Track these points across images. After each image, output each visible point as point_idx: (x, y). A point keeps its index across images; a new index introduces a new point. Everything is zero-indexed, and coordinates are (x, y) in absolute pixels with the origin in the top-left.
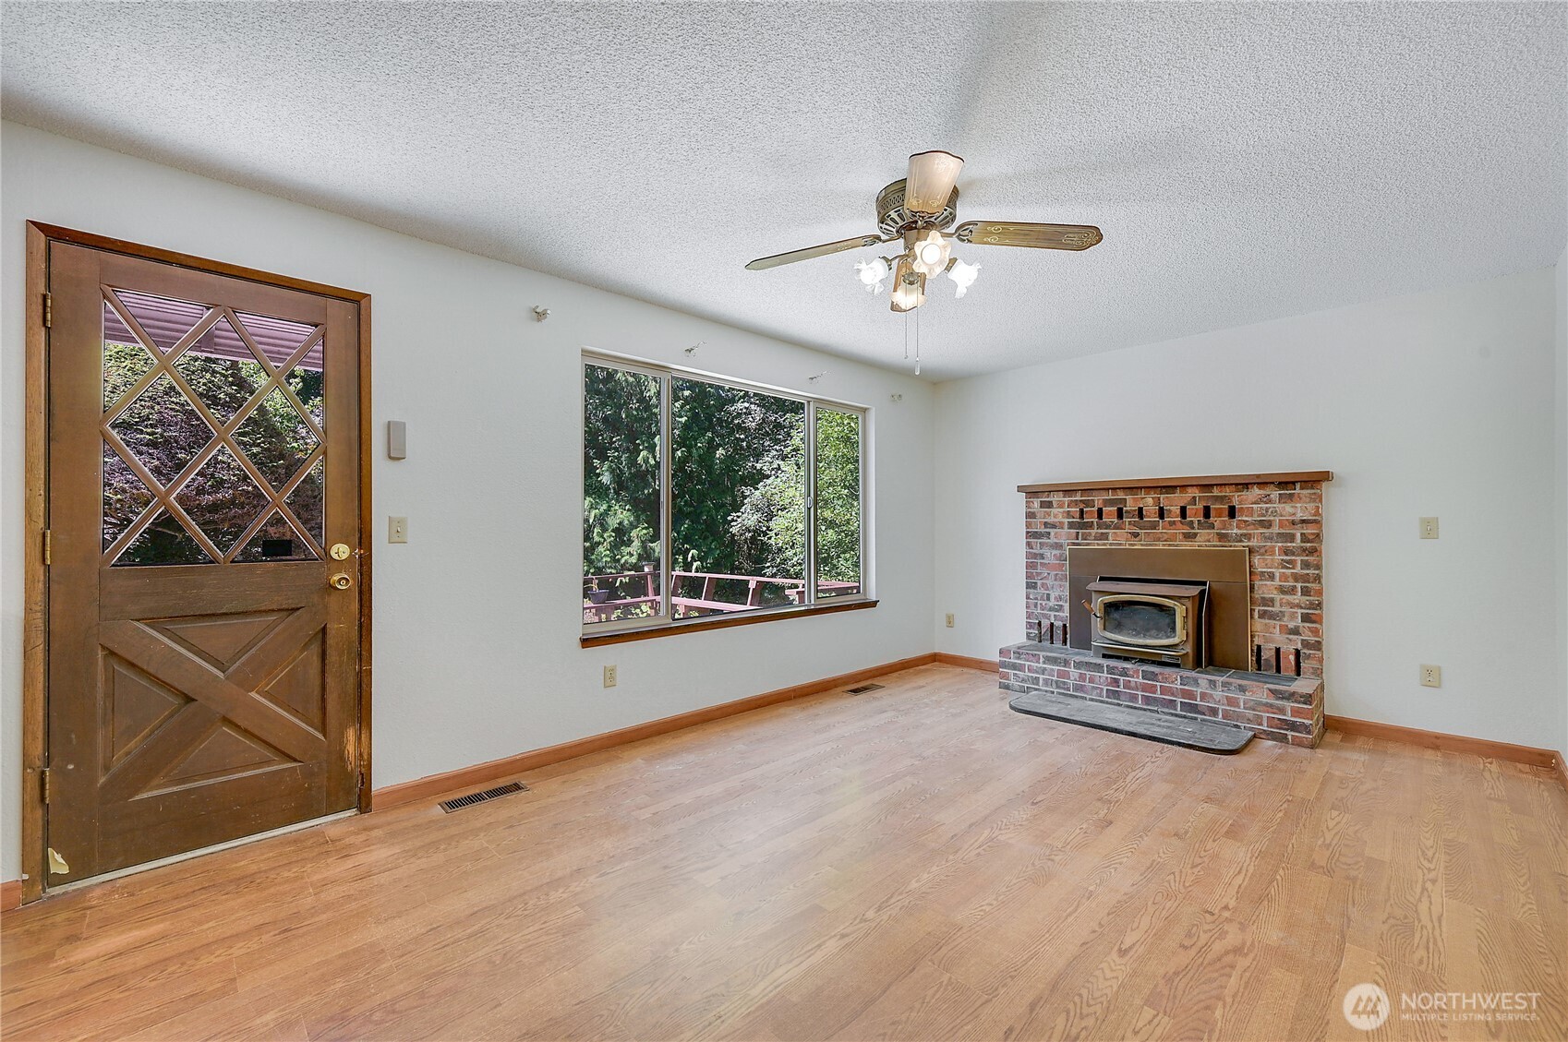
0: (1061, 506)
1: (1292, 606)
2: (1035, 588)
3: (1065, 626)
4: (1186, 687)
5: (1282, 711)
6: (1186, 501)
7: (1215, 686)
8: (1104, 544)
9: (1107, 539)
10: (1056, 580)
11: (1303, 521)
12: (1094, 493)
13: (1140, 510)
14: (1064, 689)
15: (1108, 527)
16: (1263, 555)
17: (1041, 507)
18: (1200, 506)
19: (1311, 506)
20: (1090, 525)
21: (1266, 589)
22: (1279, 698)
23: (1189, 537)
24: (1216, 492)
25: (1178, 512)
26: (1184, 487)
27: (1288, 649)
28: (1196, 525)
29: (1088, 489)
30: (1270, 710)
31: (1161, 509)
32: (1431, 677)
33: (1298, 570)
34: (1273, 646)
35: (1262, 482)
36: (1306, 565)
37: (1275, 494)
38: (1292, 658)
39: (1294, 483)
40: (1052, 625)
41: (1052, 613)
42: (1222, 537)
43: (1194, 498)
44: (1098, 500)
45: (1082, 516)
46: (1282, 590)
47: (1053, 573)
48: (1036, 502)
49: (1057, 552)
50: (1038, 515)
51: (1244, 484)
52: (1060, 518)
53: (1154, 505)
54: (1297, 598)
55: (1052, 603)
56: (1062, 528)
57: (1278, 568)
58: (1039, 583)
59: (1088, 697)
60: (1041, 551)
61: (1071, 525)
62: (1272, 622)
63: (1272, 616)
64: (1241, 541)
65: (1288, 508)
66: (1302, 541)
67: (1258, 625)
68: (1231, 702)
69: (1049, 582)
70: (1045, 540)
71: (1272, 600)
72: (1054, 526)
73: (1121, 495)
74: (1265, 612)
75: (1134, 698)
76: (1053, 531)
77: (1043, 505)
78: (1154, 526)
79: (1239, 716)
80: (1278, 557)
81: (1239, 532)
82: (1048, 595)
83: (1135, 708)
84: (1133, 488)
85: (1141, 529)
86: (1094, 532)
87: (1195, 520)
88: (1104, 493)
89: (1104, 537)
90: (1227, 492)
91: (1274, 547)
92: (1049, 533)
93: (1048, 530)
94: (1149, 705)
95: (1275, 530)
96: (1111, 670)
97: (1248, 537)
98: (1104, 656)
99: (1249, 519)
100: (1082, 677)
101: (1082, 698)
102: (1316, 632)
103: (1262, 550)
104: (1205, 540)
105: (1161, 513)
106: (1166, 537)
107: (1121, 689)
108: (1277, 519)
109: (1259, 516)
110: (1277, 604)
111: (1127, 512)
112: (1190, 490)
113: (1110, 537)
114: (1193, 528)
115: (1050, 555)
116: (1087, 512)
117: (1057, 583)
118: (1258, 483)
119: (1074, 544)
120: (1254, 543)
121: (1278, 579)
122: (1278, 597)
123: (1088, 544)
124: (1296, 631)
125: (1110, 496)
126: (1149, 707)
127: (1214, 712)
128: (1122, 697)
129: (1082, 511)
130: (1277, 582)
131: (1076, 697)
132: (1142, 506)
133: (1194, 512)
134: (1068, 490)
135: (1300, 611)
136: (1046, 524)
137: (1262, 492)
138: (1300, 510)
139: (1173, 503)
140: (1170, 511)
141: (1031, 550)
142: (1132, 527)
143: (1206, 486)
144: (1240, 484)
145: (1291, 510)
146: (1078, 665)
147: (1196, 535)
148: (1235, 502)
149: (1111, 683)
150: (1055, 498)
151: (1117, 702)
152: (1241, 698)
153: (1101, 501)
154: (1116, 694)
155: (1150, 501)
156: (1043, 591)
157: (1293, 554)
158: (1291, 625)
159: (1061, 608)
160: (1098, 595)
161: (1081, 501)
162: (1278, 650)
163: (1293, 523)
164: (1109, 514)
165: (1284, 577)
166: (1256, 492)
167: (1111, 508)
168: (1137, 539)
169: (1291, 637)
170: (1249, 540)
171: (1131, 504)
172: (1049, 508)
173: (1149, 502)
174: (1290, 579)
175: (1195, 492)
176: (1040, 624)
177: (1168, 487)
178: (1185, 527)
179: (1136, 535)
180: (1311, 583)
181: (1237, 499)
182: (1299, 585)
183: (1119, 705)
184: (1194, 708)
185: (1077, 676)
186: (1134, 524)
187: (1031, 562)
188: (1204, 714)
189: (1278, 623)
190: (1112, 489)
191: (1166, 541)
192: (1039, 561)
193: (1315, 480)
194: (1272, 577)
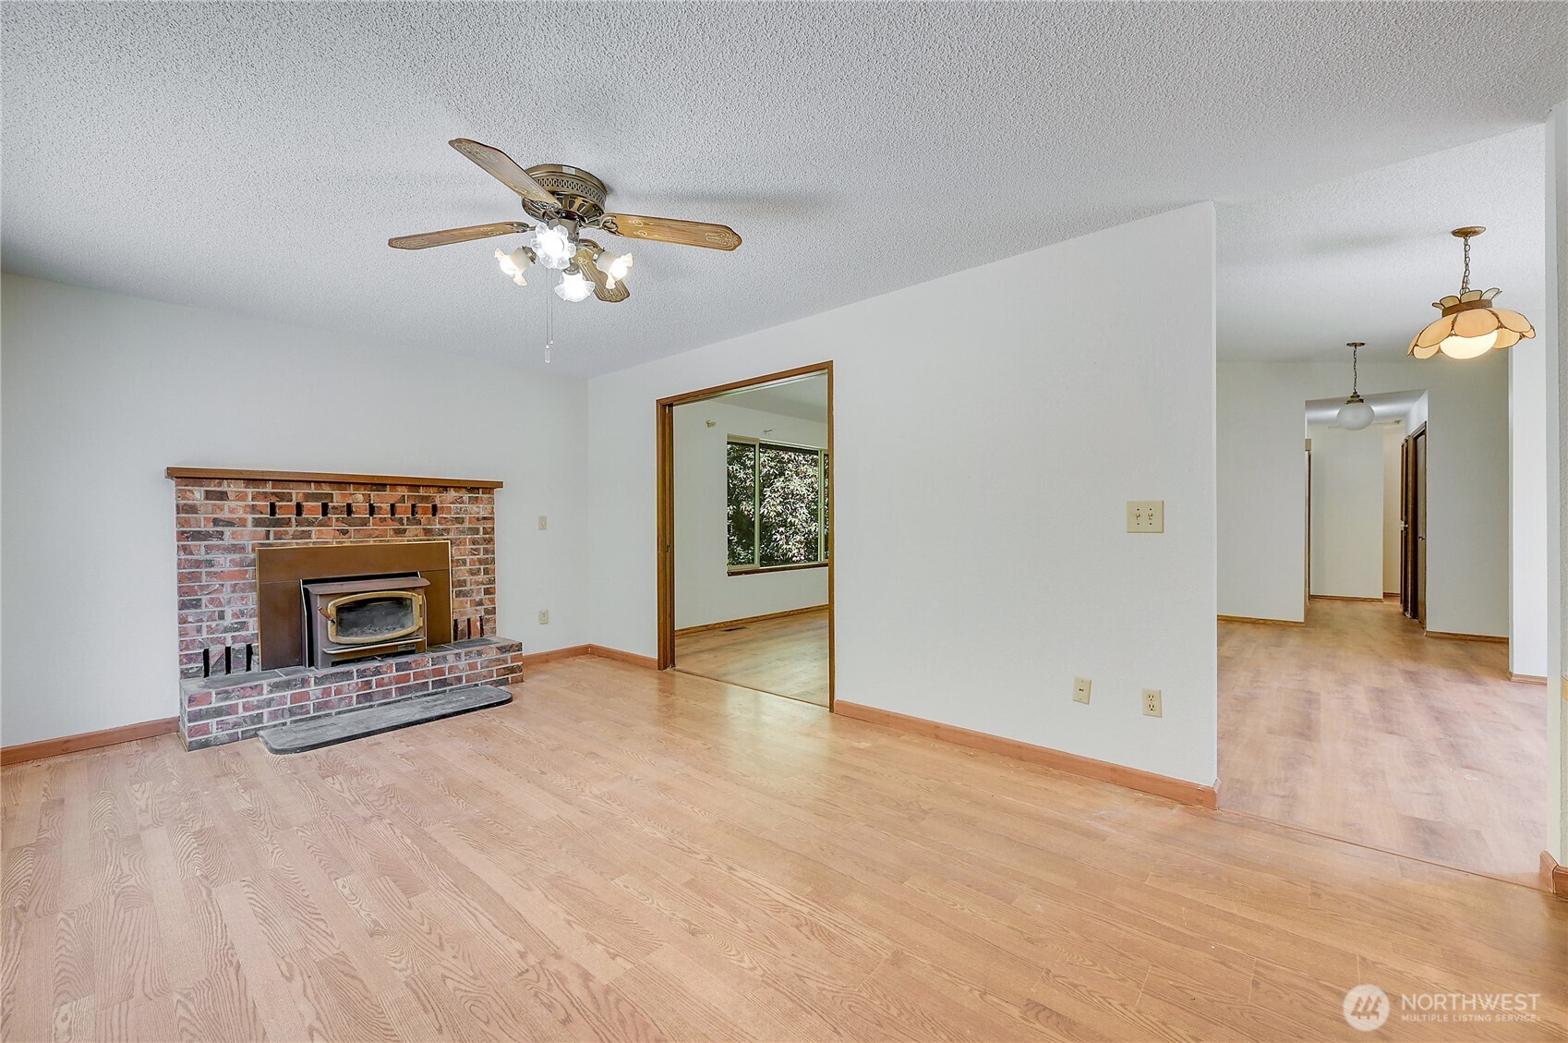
0: (241, 497)
1: (478, 583)
2: (197, 604)
3: (249, 648)
4: (436, 667)
5: (505, 661)
6: (396, 499)
7: (460, 658)
8: (307, 543)
9: (310, 537)
10: (233, 592)
11: (484, 518)
12: (291, 485)
13: (349, 506)
14: (302, 714)
15: (310, 523)
16: (459, 545)
17: (207, 498)
18: (408, 504)
19: (489, 506)
20: (288, 522)
21: (461, 573)
22: (503, 653)
23: (399, 533)
24: (422, 492)
25: (389, 509)
26: (394, 486)
27: (475, 617)
28: (405, 522)
29: (281, 480)
30: (498, 663)
31: (371, 506)
32: (544, 618)
33: (481, 556)
34: (465, 618)
35: (458, 485)
36: (486, 551)
37: (466, 496)
38: (478, 624)
39: (478, 489)
40: (228, 649)
41: (229, 635)
42: (428, 532)
43: (404, 496)
44: (297, 494)
45: (273, 512)
46: (472, 573)
47: (228, 584)
48: (198, 494)
49: (237, 556)
50: (202, 509)
51: (444, 486)
52: (240, 514)
53: (365, 501)
54: (481, 577)
55: (229, 621)
56: (244, 526)
57: (468, 555)
58: (205, 599)
59: (333, 712)
60: (208, 557)
61: (258, 523)
62: (465, 599)
63: (465, 594)
64: (442, 535)
65: (474, 508)
66: (484, 534)
67: (455, 602)
68: (472, 666)
69: (224, 596)
70: (214, 542)
71: (465, 581)
72: (230, 523)
73: (326, 489)
74: (460, 591)
75: (388, 693)
76: (227, 531)
77: (208, 495)
78: (364, 522)
79: (478, 676)
80: (469, 547)
81: (441, 527)
82: (223, 612)
83: (389, 703)
84: (341, 483)
85: (350, 526)
86: (292, 529)
87: (404, 517)
88: (305, 485)
89: (307, 535)
90: (431, 493)
91: (466, 538)
92: (222, 533)
93: (219, 529)
94: (403, 695)
95: (467, 525)
96: (361, 674)
97: (448, 531)
98: (334, 664)
99: (448, 516)
100: (326, 692)
101: (327, 715)
102: (492, 601)
103: (458, 542)
104: (413, 536)
105: (372, 510)
106: (377, 533)
107: (374, 689)
108: (468, 516)
109: (455, 514)
110: (468, 584)
111: (334, 507)
112: (399, 488)
113: (313, 536)
114: (403, 524)
115: (224, 562)
116: (281, 507)
117: (236, 595)
118: (454, 487)
119: (263, 545)
120: (452, 536)
121: (468, 563)
122: (468, 578)
123: (284, 544)
124: (480, 603)
125: (313, 489)
126: (403, 697)
127: (459, 679)
128: (375, 698)
129: (273, 506)
130: (468, 567)
131: (319, 717)
132: (350, 502)
133: (403, 509)
134: (252, 480)
135: (483, 587)
136: (216, 522)
137: (457, 494)
138: (480, 510)
139: (383, 500)
140: (380, 508)
141: (190, 557)
142: (340, 524)
143: (414, 485)
144: (441, 487)
145: (477, 510)
146: (319, 681)
147: (405, 530)
148: (437, 502)
149: (362, 687)
150: (231, 488)
151: (368, 704)
152: (479, 660)
153: (301, 495)
154: (368, 697)
155: (360, 497)
156: (211, 608)
157: (478, 544)
158: (477, 599)
159: (243, 626)
160: (325, 600)
161: (272, 493)
162: (469, 620)
163: (478, 519)
164: (311, 510)
165: (473, 562)
166: (452, 494)
167: (315, 504)
168: (346, 536)
169: (477, 608)
170: (448, 533)
171: (338, 499)
172: (222, 499)
173: (358, 499)
174: (477, 563)
175: (403, 491)
176: (206, 653)
177: (379, 484)
178: (395, 523)
179: (345, 532)
180: (488, 565)
181: (440, 499)
182: (482, 567)
183: (371, 706)
184: (444, 683)
185: (319, 693)
186: (343, 520)
187: (189, 573)
188: (452, 685)
189: (469, 599)
190: (315, 482)
191: (377, 537)
192: (204, 570)
193: (489, 487)
194: (464, 563)
